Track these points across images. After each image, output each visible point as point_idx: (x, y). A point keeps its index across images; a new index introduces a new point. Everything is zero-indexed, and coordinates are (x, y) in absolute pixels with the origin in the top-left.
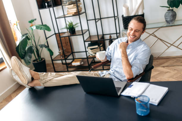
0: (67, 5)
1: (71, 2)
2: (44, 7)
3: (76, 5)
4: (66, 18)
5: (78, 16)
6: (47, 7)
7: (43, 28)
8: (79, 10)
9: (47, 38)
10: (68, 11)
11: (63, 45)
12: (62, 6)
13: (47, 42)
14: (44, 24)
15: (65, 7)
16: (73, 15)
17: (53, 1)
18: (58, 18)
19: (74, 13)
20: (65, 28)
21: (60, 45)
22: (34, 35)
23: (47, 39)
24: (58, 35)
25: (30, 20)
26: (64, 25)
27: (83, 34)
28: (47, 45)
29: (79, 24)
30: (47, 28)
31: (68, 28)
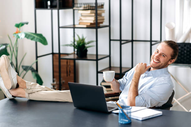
0: (81, 10)
1: (89, 6)
2: (45, 6)
3: (94, 11)
4: (76, 29)
5: (95, 30)
6: (49, 8)
7: (36, 38)
8: (99, 21)
9: (37, 57)
10: (81, 19)
11: (62, 75)
12: (74, 10)
13: (37, 63)
14: (38, 32)
15: (78, 12)
16: (88, 27)
17: (61, 1)
18: (62, 27)
19: (89, 24)
20: (71, 45)
21: (57, 74)
22: (18, 48)
23: (37, 59)
24: (58, 57)
25: (18, 22)
26: (70, 40)
27: (97, 60)
28: (35, 68)
29: (95, 43)
30: (42, 39)
31: (76, 46)
